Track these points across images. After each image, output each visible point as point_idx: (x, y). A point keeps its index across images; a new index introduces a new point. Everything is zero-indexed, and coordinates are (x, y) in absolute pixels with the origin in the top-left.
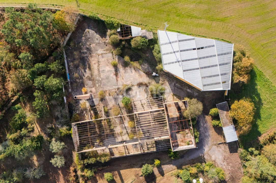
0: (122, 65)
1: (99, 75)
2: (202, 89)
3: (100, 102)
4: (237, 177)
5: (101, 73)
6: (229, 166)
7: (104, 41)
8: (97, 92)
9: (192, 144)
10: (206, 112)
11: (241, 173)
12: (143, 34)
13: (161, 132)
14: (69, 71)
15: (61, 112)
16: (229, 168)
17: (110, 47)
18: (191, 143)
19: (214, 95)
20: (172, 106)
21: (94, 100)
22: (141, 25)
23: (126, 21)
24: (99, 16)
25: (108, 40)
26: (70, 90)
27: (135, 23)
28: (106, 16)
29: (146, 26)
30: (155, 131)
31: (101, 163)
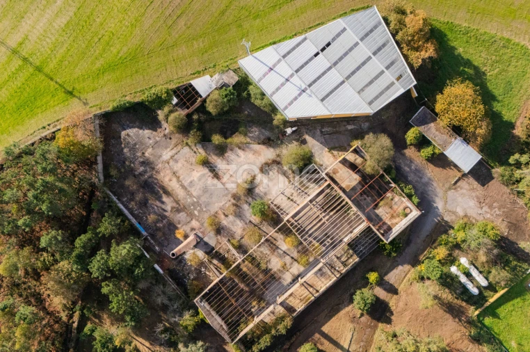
0: (216, 155)
1: (188, 195)
2: (369, 110)
3: (219, 237)
4: (518, 219)
5: (189, 189)
6: (495, 208)
7: (162, 134)
8: (202, 224)
9: (411, 211)
10: (399, 144)
11: (522, 208)
12: (217, 82)
13: (349, 224)
14: (136, 219)
15: (164, 293)
16: (498, 213)
17: (177, 137)
18: (407, 211)
19: (395, 109)
20: (339, 170)
21: (206, 239)
22: (206, 69)
23: (178, 79)
24: (128, 99)
25: (167, 128)
26: (157, 248)
27: (194, 74)
28: (141, 91)
29: (215, 66)
30: (338, 229)
31: (281, 336)
